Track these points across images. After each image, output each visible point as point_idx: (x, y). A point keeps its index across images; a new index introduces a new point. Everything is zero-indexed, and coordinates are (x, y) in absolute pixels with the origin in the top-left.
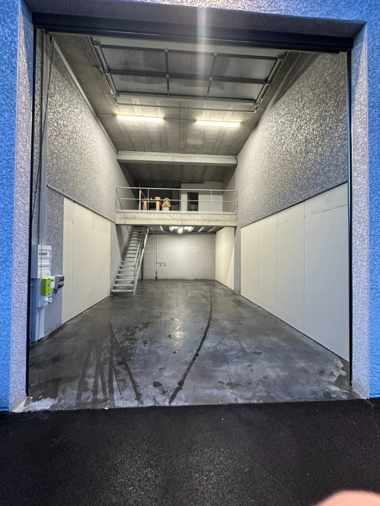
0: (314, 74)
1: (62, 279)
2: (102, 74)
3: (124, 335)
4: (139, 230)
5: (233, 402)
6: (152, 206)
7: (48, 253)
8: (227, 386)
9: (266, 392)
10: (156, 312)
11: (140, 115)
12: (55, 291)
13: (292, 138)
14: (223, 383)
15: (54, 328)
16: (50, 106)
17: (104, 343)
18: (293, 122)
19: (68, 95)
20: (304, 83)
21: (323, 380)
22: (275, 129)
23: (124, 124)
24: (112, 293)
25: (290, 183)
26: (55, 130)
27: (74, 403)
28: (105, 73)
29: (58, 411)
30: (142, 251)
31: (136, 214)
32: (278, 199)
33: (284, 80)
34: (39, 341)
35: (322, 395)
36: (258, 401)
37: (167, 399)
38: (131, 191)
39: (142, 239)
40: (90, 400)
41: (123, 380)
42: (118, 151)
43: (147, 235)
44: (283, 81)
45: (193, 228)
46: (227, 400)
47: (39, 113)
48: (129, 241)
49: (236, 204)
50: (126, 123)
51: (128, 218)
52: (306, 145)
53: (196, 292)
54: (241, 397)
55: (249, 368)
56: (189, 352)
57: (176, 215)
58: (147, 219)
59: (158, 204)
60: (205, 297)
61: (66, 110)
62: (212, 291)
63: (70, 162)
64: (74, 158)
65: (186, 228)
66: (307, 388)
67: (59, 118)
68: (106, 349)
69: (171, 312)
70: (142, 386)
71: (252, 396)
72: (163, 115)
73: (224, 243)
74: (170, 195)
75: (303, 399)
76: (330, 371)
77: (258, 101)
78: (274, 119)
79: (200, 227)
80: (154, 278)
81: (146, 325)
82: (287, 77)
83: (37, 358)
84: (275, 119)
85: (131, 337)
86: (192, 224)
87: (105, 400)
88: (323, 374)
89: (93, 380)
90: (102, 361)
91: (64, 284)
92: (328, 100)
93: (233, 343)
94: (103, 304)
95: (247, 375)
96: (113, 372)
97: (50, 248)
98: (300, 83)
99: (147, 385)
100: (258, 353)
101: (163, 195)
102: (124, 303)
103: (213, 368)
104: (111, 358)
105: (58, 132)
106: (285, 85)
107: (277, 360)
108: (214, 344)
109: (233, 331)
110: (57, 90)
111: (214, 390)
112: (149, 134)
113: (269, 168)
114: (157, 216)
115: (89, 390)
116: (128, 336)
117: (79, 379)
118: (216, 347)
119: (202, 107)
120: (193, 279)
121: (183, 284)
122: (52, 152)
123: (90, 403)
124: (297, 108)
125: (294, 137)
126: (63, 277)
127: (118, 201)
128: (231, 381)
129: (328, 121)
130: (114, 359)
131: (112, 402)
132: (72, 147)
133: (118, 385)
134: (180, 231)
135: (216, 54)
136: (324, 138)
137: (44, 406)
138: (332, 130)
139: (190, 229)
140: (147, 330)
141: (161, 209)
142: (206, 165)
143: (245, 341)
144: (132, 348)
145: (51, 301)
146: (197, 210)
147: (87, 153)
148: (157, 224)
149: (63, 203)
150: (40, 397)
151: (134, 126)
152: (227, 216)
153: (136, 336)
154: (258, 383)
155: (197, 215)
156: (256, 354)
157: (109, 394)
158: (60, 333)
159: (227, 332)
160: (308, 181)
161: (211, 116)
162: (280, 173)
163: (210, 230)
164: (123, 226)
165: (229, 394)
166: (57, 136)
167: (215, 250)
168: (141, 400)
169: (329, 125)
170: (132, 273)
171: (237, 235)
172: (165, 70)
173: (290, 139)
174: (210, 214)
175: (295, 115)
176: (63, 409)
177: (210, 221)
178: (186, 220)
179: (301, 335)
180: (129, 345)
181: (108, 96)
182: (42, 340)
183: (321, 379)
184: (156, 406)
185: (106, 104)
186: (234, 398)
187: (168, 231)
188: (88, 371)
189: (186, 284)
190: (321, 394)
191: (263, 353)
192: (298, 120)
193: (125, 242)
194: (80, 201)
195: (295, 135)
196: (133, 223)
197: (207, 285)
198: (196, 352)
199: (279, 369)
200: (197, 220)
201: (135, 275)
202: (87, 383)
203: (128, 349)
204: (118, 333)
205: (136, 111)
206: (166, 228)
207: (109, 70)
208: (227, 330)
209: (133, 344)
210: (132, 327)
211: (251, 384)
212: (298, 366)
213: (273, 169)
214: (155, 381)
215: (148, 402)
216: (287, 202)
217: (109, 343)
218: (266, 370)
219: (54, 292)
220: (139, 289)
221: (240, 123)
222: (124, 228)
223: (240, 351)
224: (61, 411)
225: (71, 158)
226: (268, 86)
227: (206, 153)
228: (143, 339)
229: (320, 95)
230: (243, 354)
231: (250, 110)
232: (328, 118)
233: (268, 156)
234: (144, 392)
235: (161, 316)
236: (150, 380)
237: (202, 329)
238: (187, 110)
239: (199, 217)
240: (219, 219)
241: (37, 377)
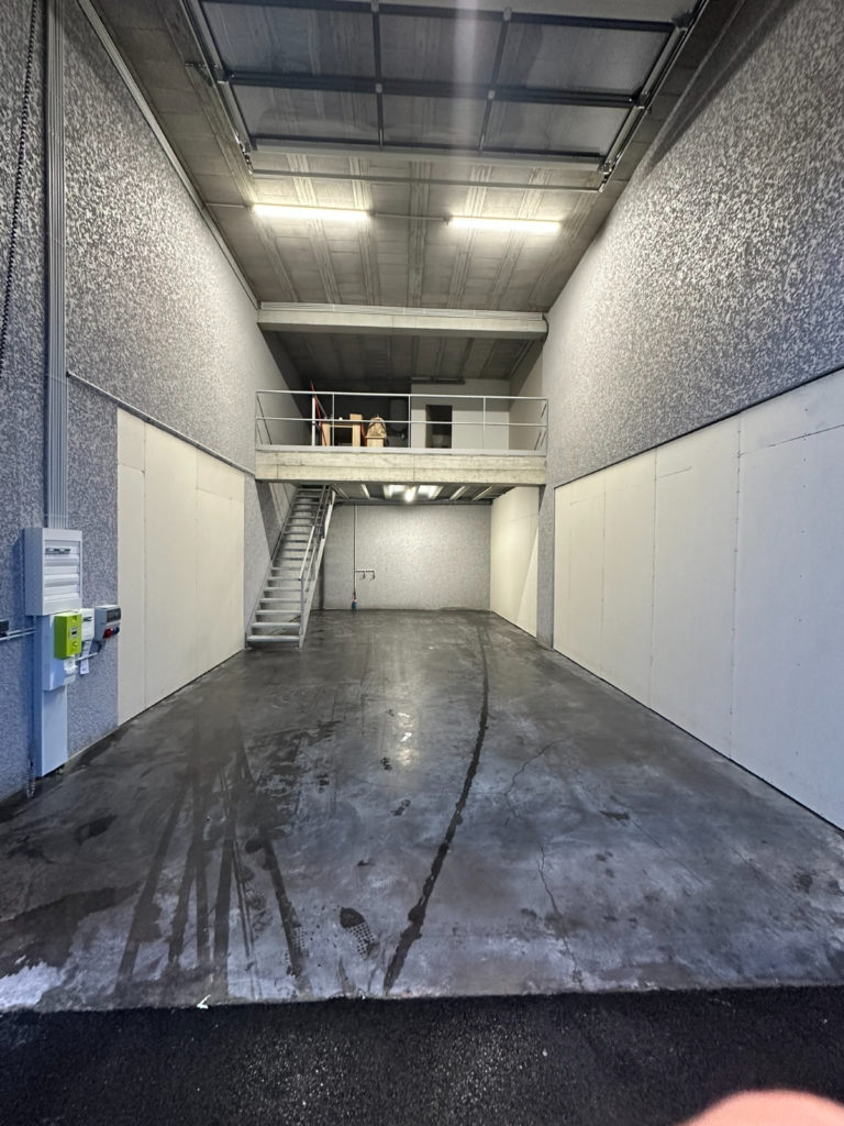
0: (777, 61)
1: (115, 615)
2: (210, 84)
3: (269, 757)
4: (313, 495)
5: (571, 985)
6: (343, 437)
7: (73, 549)
8: (547, 926)
9: (661, 949)
10: (353, 692)
11: (310, 204)
12: (98, 645)
13: (704, 247)
14: (533, 914)
15: (97, 737)
16: (69, 162)
17: (218, 781)
18: (708, 204)
19: (123, 143)
20: (744, 90)
21: (817, 910)
22: (653, 231)
23: (272, 230)
24: (248, 643)
25: (696, 369)
26: (88, 231)
27: (111, 982)
28: (216, 80)
29: (61, 1012)
30: (319, 543)
31: (304, 456)
32: (659, 412)
33: (683, 96)
34: (52, 774)
35: (826, 963)
36: (641, 980)
37: (378, 972)
38: (293, 401)
39: (320, 514)
40: (157, 975)
41: (257, 903)
42: (259, 302)
43: (331, 507)
44: (681, 100)
45: (442, 488)
46: (550, 980)
47: (39, 176)
48: (291, 520)
49: (544, 430)
50: (276, 228)
51: (284, 465)
52: (748, 262)
53: (445, 640)
54: (593, 967)
55: (602, 865)
56: (438, 811)
57: (398, 457)
58: (330, 467)
59: (356, 430)
60: (469, 654)
61: (117, 181)
62: (486, 638)
63: (133, 317)
64: (144, 309)
65: (423, 490)
66: (777, 938)
67: (99, 198)
68: (221, 800)
69: (388, 693)
70: (307, 926)
71: (624, 966)
72: (368, 205)
73: (512, 526)
74: (384, 409)
75: (771, 977)
76: (827, 879)
77: (609, 160)
78: (651, 206)
79: (455, 486)
80: (349, 607)
81: (326, 730)
82: (693, 86)
83: (35, 828)
84: (654, 204)
85: (285, 763)
86: (440, 480)
87: (199, 976)
88: (812, 888)
89: (175, 900)
90: (206, 837)
91: (120, 627)
92: (824, 126)
93: (548, 783)
94: (226, 670)
95: (600, 890)
96: (233, 875)
97: (77, 536)
98: (733, 95)
99: (322, 921)
100: (619, 817)
101: (369, 409)
102: (275, 669)
103: (503, 865)
104: (230, 827)
105: (95, 237)
106: (686, 109)
107: (674, 839)
108: (502, 787)
109: (546, 749)
110: (91, 124)
111: (512, 941)
112: (334, 255)
113: (634, 334)
114: (354, 460)
115: (159, 936)
116: (279, 759)
117: (136, 898)
118: (506, 795)
119: (464, 179)
120: (437, 608)
121: (415, 621)
122: (80, 288)
123: (157, 984)
124: (721, 165)
125: (711, 245)
126: (118, 610)
127: (261, 425)
128: (555, 907)
129: (821, 185)
130: (239, 832)
131: (219, 982)
132: (138, 281)
133: (243, 920)
134: (410, 496)
135: (507, 17)
136: (807, 235)
137: (24, 993)
138: (833, 208)
139: (432, 492)
140: (327, 744)
141: (363, 443)
142: (472, 336)
143: (580, 779)
144: (290, 795)
145: (87, 671)
146: (448, 446)
147: (179, 300)
148: (355, 479)
149: (115, 422)
150: (19, 961)
151: (297, 235)
152: (522, 461)
153: (300, 759)
154: (633, 916)
155: (449, 457)
156: (614, 819)
157: (215, 951)
158: (110, 750)
159: (531, 750)
160: (753, 357)
161: (489, 205)
162: (666, 345)
163: (481, 495)
164: (275, 484)
165: (555, 957)
166: (93, 245)
167: (489, 542)
168: (303, 974)
169: (827, 197)
170: (297, 597)
171: (546, 507)
172: (372, 73)
173: (699, 251)
174: (482, 455)
175: (716, 184)
176: (77, 1008)
177: (481, 473)
178: (424, 469)
179: (721, 760)
180: (280, 787)
181: (229, 149)
182: (61, 771)
183: (808, 904)
184: (345, 998)
185: (223, 172)
186: (571, 970)
187: (382, 496)
188: (164, 872)
189: (421, 621)
190: (821, 958)
191: (633, 817)
192: (724, 197)
193: (280, 523)
194: (163, 419)
195: (714, 240)
196: (297, 477)
197: (472, 623)
198: (453, 809)
199: (684, 871)
200: (451, 469)
201: (303, 602)
202: (158, 911)
203: (279, 801)
204: (255, 751)
205: (299, 194)
206: (377, 488)
207: (227, 73)
208: (530, 744)
209: (291, 784)
210: (292, 734)
211: (614, 919)
212: (735, 859)
213: (647, 338)
214: (346, 907)
215: (324, 985)
216: (688, 418)
217: (229, 782)
218: (650, 874)
219: (96, 646)
220: (312, 632)
221: (561, 222)
222: (276, 490)
223: (569, 807)
224: (70, 1012)
225: (135, 308)
226: (642, 112)
227: (471, 307)
228: (318, 771)
229: (795, 116)
230: (582, 822)
231: (588, 186)
232: (822, 177)
233: (631, 305)
234: (313, 945)
235: (363, 705)
236: (334, 907)
237: (467, 742)
238: (427, 186)
239: (455, 463)
240: (501, 468)
241: (26, 890)
